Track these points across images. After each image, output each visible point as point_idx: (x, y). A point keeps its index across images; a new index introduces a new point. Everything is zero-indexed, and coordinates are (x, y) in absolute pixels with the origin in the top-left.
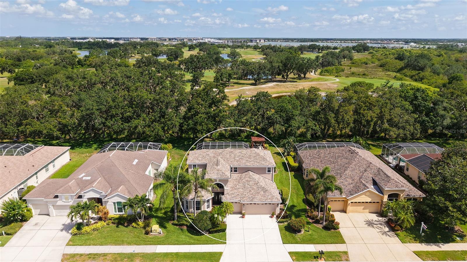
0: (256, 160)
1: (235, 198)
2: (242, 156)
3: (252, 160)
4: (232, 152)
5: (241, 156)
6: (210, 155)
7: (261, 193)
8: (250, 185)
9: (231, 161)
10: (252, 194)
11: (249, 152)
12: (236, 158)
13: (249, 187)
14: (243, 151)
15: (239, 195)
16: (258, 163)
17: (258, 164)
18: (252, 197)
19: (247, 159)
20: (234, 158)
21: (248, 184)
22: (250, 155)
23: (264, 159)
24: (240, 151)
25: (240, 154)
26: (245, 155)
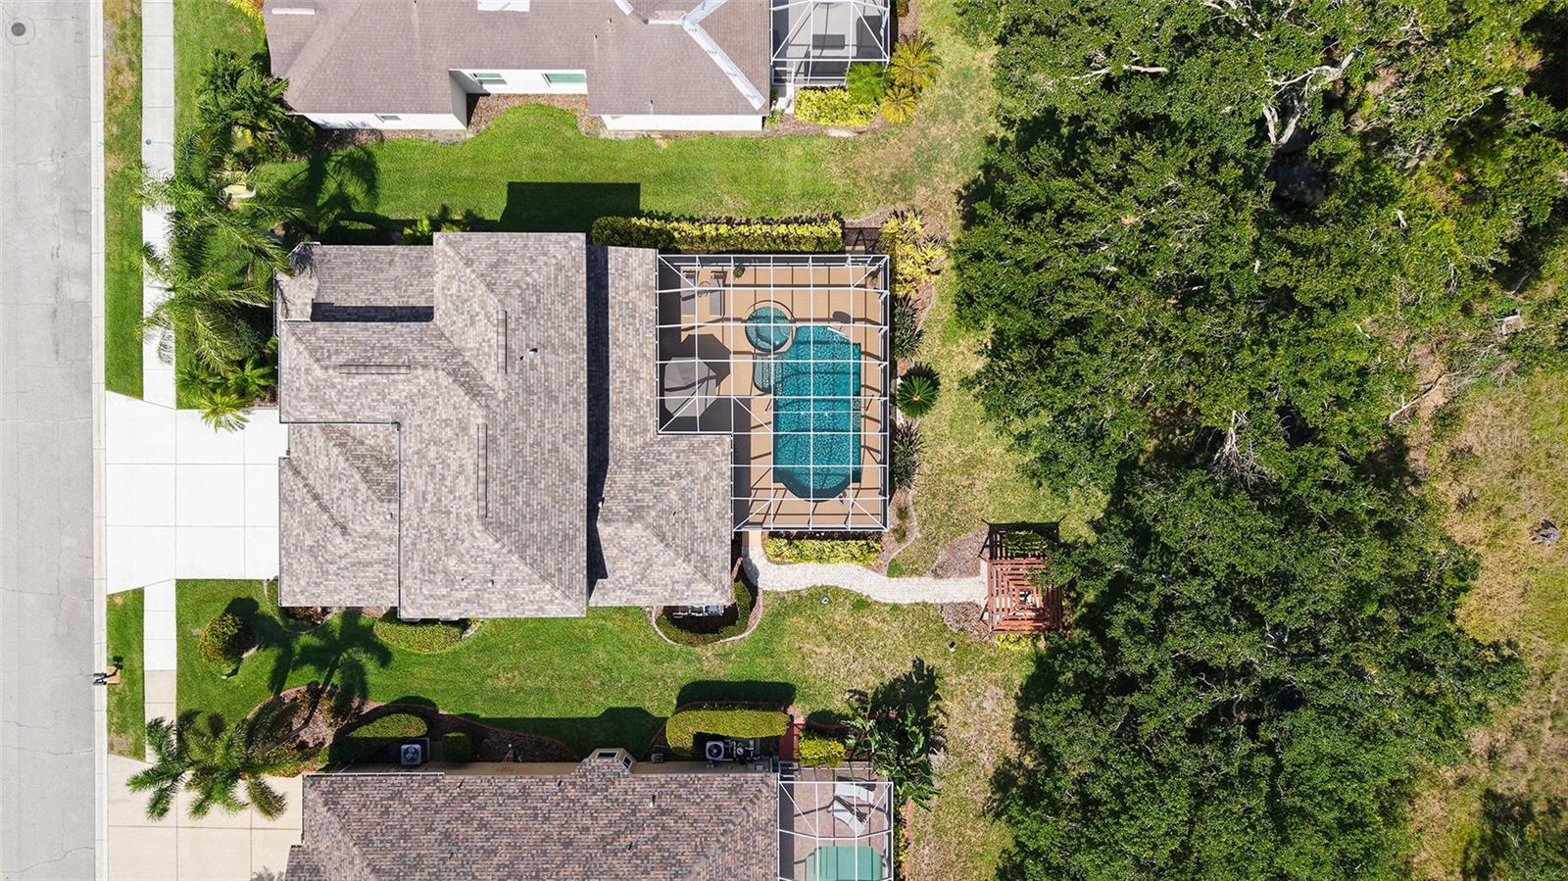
0: (425, 536)
1: (298, 441)
2: (443, 478)
3: (427, 518)
4: (465, 429)
5: (446, 473)
6: (471, 332)
7: (308, 535)
8: (338, 499)
9: (420, 426)
10: (304, 504)
11: (463, 511)
12: (433, 448)
13: (335, 496)
14: (468, 480)
15: (308, 454)
16: (414, 544)
17: (408, 541)
18: (296, 501)
19: (429, 497)
20: (437, 442)
21: (343, 491)
22: (449, 513)
23: (430, 572)
24: (470, 468)
25: (454, 467)
26: (451, 492)
